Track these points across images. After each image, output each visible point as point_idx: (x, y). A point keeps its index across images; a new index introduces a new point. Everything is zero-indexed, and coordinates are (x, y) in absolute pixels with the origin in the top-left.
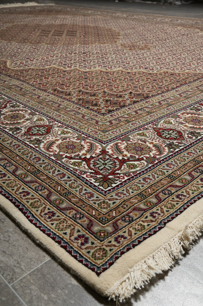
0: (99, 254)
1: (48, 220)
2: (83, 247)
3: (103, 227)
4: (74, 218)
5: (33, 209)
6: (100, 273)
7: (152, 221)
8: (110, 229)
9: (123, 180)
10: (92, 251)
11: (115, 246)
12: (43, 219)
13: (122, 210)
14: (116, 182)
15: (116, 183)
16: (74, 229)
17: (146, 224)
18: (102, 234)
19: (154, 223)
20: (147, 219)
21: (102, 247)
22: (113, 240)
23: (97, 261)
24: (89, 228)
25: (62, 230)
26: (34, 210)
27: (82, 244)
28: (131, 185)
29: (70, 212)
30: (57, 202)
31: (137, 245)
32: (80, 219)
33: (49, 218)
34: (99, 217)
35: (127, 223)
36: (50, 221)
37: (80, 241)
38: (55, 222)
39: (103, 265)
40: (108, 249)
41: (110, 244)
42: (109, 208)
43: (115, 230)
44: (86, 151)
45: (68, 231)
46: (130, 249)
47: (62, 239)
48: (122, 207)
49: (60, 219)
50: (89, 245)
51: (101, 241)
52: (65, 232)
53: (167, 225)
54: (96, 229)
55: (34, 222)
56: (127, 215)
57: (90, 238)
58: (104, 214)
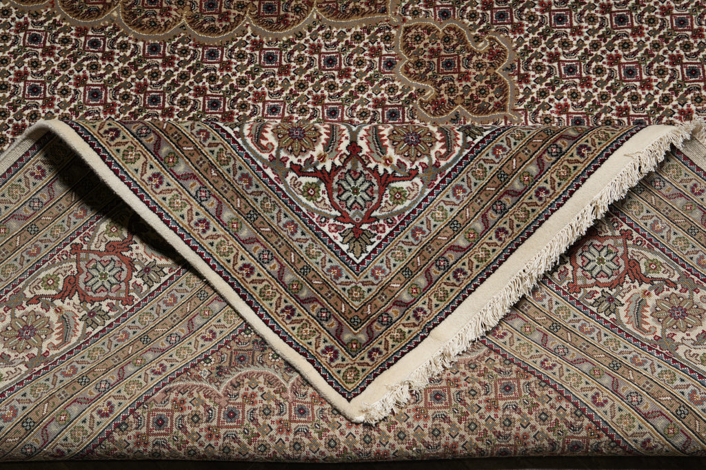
0: (350, 376)
1: (288, 322)
2: (333, 364)
3: (355, 334)
4: (319, 319)
5: (264, 302)
6: (351, 399)
7: (415, 325)
8: (363, 337)
9: (383, 236)
10: (343, 370)
11: (368, 365)
12: (280, 319)
13: (380, 303)
14: (372, 240)
15: (372, 243)
16: (319, 337)
17: (406, 330)
18: (354, 346)
19: (416, 329)
20: (409, 322)
21: (354, 366)
22: (366, 355)
23: (347, 385)
24: (338, 336)
25: (305, 339)
26: (266, 303)
27: (332, 360)
28: (393, 247)
29: (313, 307)
30: (295, 287)
31: (392, 364)
32: (327, 320)
33: (289, 318)
34: (349, 316)
35: (384, 327)
36: (290, 323)
37: (328, 356)
38: (297, 326)
39: (354, 390)
40: (360, 368)
41: (362, 361)
42: (362, 300)
43: (370, 339)
44: (323, 144)
45: (313, 340)
46: (385, 369)
47: (307, 351)
48: (380, 298)
49: (302, 320)
50: (339, 361)
51: (353, 357)
52: (309, 341)
53: (432, 332)
54: (347, 337)
55: (270, 324)
56: (385, 312)
57: (340, 352)
58: (356, 311)
